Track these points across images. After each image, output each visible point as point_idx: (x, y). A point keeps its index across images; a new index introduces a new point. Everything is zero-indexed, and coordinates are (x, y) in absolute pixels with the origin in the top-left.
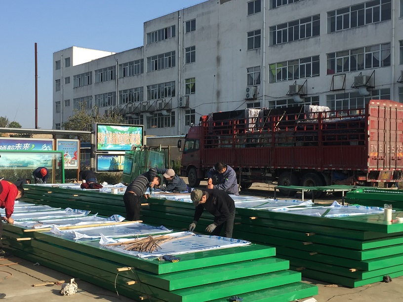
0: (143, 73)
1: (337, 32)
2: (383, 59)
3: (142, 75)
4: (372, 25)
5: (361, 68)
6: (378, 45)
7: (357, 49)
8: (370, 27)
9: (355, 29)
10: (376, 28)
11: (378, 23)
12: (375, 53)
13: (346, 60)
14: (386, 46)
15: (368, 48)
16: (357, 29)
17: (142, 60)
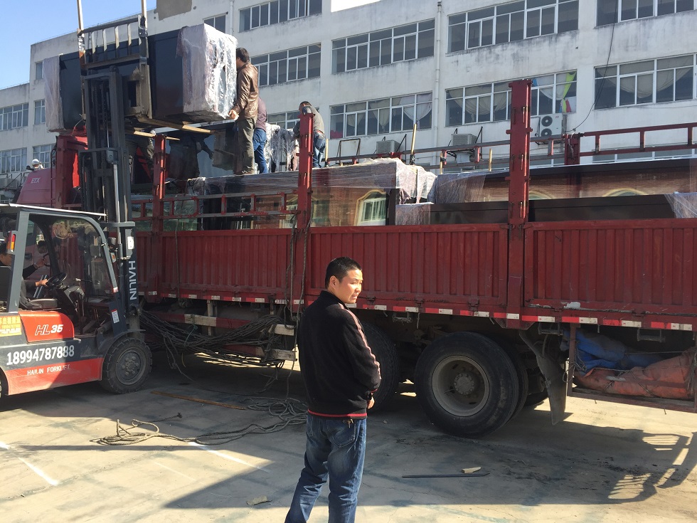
0: (27, 125)
1: (348, 72)
2: (419, 118)
3: (26, 128)
4: (403, 64)
5: (384, 130)
6: (411, 96)
7: (378, 101)
8: (401, 66)
9: (375, 69)
10: (409, 69)
11: (414, 61)
12: (407, 107)
13: (361, 117)
14: (425, 97)
15: (396, 100)
16: (380, 69)
17: (26, 105)
